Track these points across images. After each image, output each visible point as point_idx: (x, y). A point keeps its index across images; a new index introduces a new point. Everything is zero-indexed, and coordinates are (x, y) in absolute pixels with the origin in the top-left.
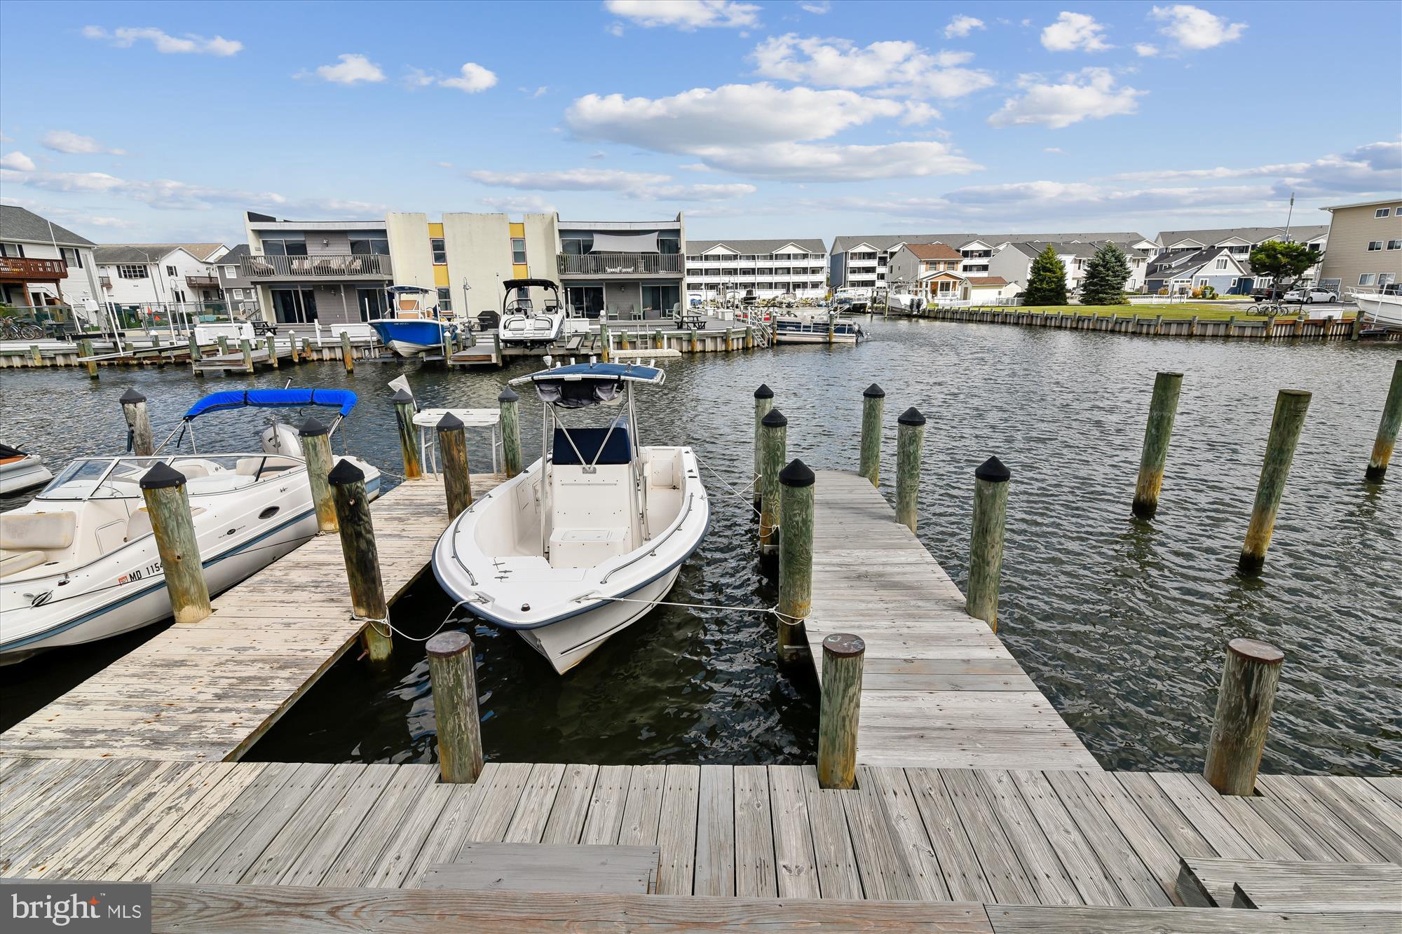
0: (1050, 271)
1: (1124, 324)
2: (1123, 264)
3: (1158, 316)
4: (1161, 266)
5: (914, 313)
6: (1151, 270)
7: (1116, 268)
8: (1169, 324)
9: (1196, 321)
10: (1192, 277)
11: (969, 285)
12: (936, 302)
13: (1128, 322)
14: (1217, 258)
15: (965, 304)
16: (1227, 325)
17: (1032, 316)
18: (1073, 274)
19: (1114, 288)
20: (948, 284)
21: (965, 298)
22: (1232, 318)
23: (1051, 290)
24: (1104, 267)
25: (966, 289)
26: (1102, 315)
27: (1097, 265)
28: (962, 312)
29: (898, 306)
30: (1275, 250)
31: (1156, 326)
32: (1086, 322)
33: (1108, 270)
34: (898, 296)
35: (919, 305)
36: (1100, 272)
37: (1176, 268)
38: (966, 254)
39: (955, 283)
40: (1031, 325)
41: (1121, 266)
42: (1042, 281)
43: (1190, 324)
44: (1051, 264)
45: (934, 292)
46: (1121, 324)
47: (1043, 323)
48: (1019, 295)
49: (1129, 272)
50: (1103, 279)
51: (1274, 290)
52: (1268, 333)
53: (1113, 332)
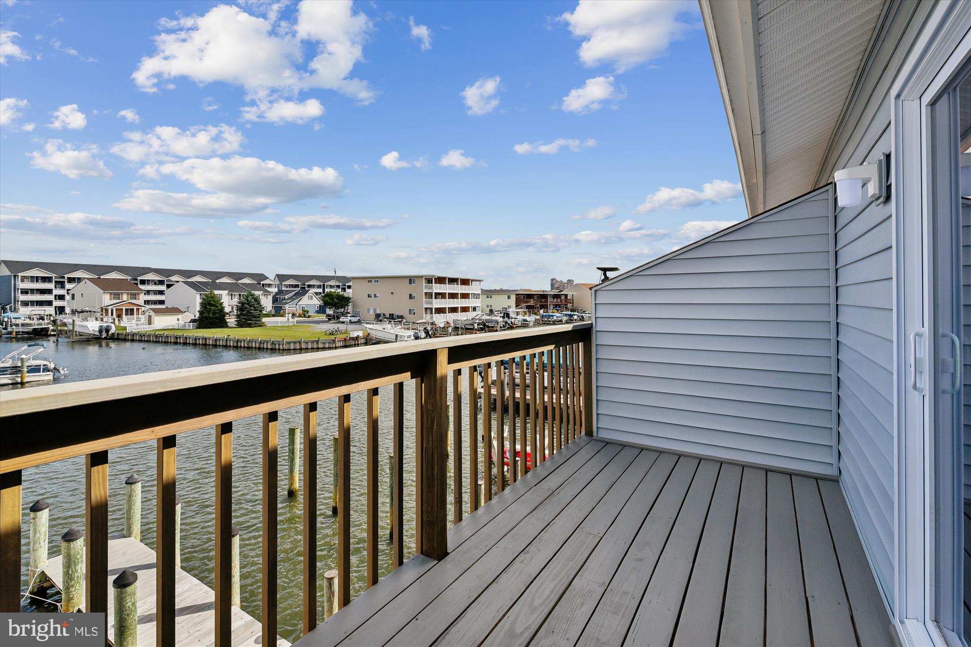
0: (213, 305)
1: (265, 343)
2: (259, 303)
3: (283, 339)
4: (280, 297)
5: (103, 338)
6: (275, 300)
7: (256, 305)
8: (289, 343)
9: (302, 341)
10: (297, 305)
11: (152, 314)
12: (122, 325)
13: (267, 342)
14: (307, 294)
15: (149, 328)
16: (317, 342)
17: (206, 339)
18: (228, 302)
19: (256, 317)
20: (132, 310)
21: (150, 323)
22: (319, 338)
23: (217, 318)
24: (248, 304)
25: (150, 317)
26: (251, 338)
27: (244, 303)
28: (149, 336)
29: (87, 331)
30: (332, 296)
31: (283, 345)
32: (243, 342)
33: (251, 306)
34: (85, 323)
35: (107, 330)
36: (246, 308)
37: (288, 299)
38: (143, 282)
39: (138, 309)
40: (205, 345)
41: (258, 304)
42: (209, 312)
43: (300, 342)
44: (214, 302)
45: (119, 316)
46: (264, 343)
47: (214, 343)
48: (193, 321)
49: (263, 308)
50: (248, 312)
51: (335, 315)
52: (335, 345)
53: (259, 348)
